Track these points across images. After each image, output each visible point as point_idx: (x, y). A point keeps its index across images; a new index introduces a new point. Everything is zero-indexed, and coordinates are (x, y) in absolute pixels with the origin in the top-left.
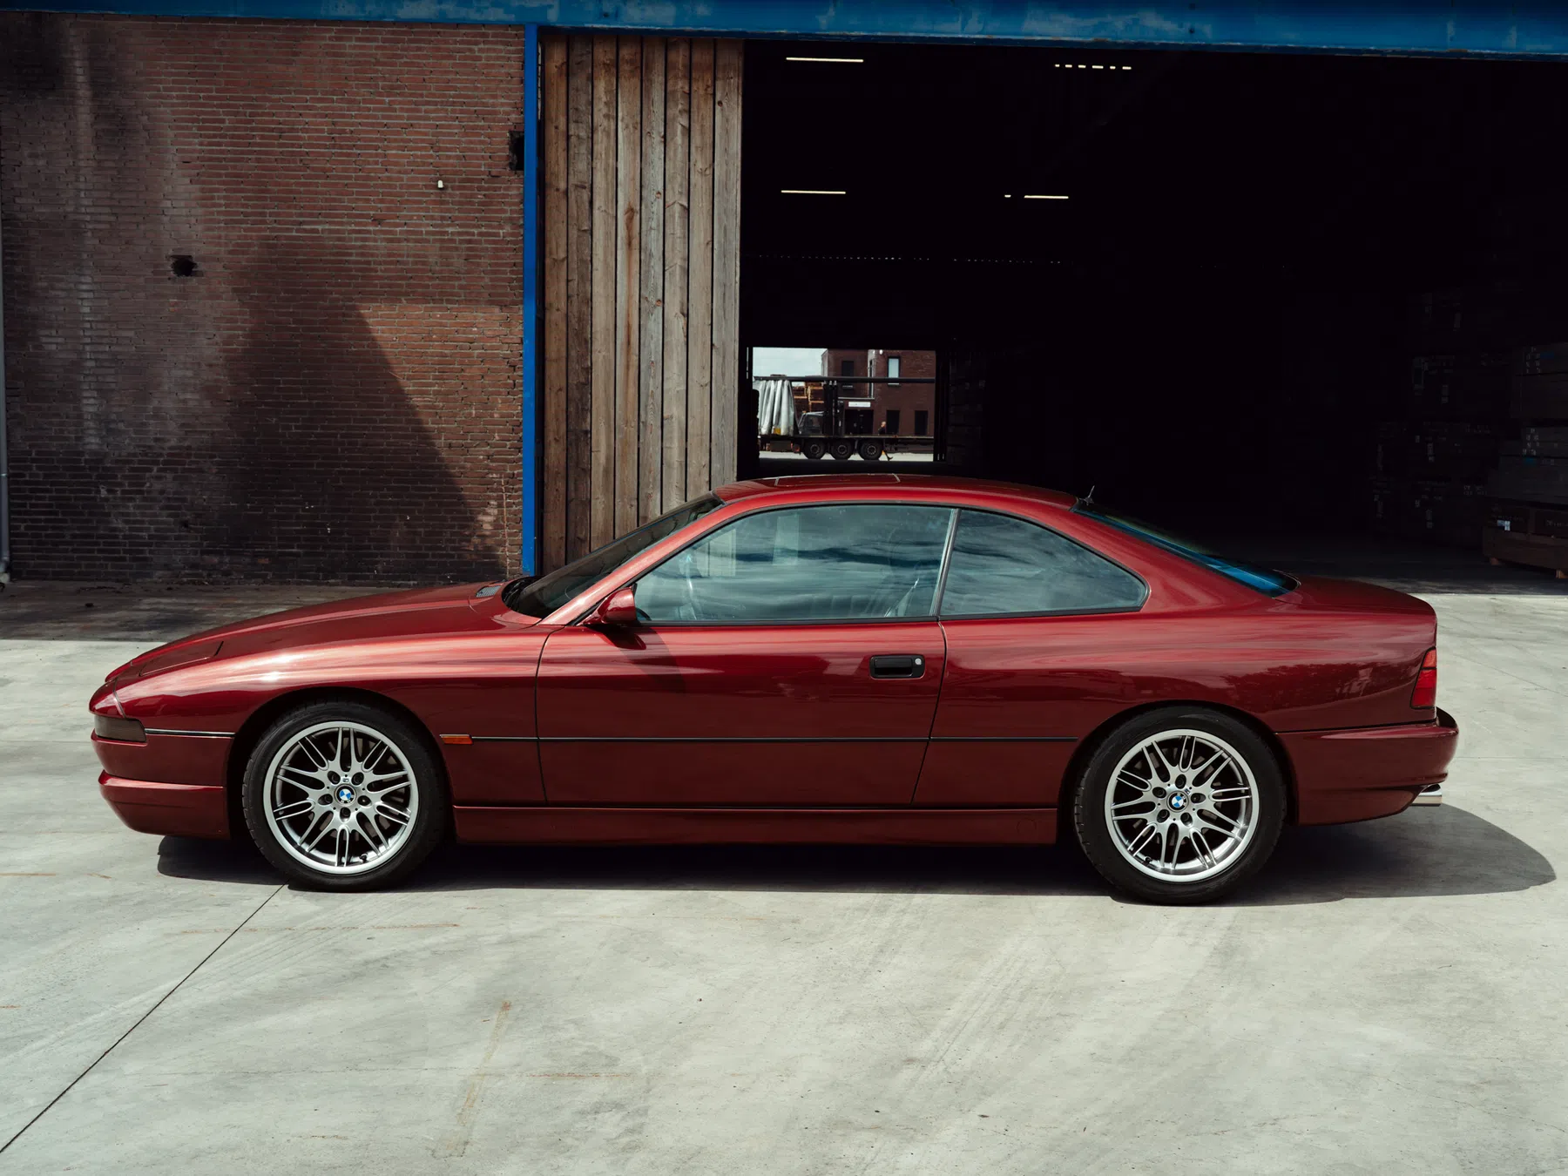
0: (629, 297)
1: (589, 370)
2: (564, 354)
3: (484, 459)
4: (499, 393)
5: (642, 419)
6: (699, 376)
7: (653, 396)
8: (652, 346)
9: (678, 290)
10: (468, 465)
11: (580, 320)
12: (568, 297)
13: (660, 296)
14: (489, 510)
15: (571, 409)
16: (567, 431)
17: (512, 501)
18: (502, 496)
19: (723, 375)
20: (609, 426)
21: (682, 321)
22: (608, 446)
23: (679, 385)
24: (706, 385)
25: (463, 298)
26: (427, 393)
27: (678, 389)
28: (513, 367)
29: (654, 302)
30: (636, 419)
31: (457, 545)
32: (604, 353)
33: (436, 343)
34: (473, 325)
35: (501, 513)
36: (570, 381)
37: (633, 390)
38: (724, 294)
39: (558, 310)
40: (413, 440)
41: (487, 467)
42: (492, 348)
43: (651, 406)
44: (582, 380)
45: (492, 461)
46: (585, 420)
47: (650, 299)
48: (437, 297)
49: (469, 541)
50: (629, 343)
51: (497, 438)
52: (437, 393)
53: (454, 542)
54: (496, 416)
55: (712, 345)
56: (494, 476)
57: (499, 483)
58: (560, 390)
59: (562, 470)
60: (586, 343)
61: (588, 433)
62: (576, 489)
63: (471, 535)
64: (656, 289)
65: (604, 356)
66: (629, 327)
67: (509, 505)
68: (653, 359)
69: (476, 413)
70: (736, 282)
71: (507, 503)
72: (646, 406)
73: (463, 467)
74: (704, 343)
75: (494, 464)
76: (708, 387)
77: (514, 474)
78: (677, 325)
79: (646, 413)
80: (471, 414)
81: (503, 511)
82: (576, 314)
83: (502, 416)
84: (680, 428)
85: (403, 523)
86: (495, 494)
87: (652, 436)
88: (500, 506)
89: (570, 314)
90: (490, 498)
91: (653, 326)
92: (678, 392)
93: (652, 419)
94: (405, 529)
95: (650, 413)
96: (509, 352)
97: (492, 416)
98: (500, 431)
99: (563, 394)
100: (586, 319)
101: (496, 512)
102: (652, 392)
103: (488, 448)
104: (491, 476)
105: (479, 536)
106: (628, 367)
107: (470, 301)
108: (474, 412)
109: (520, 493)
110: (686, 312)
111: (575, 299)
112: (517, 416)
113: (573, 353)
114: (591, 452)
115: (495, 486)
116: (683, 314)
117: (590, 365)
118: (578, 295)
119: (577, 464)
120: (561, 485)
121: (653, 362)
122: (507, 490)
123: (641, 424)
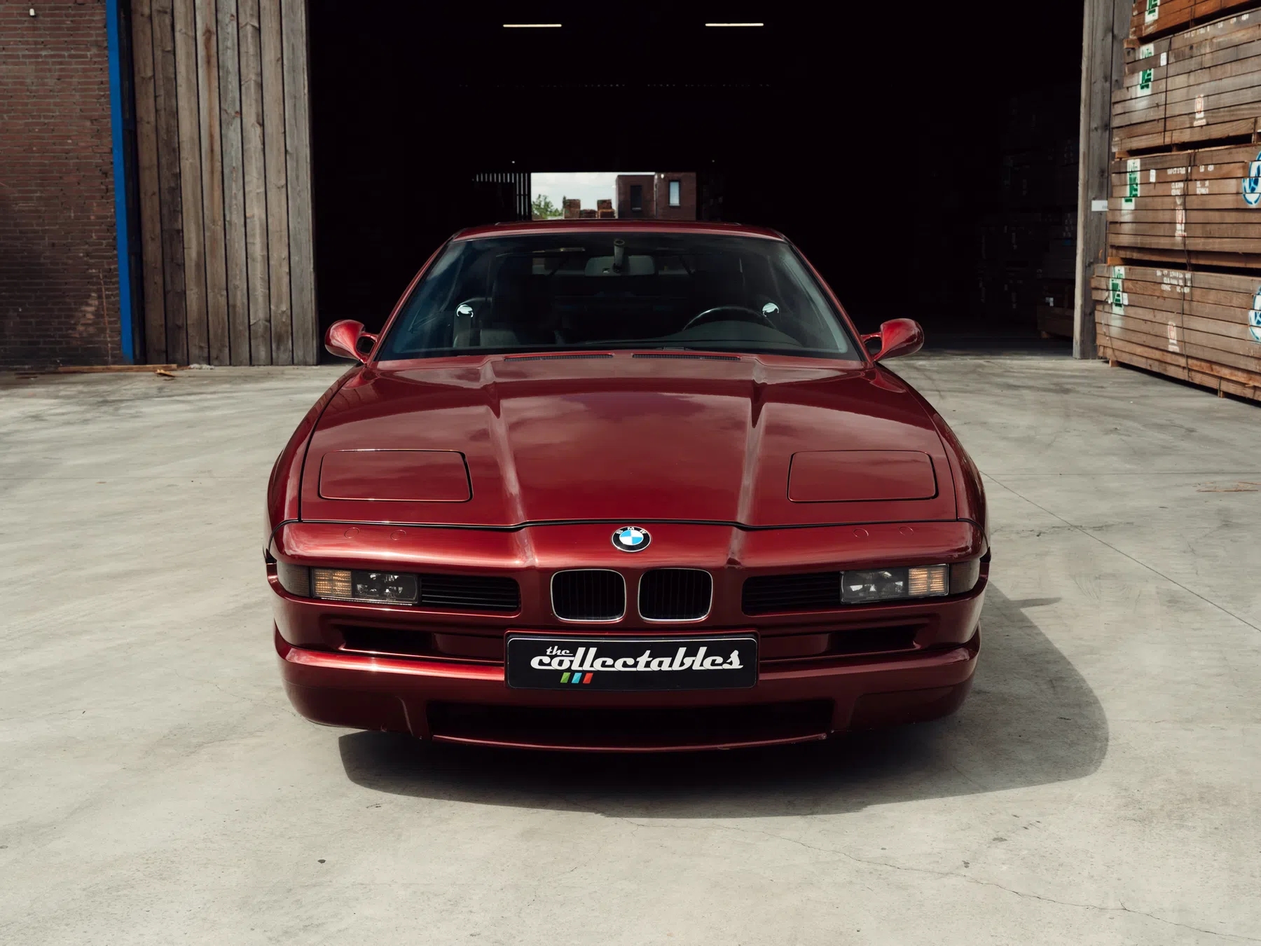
0: (211, 110)
1: (178, 176)
2: (155, 162)
3: (84, 256)
4: (94, 198)
5: (228, 219)
6: (275, 179)
7: (236, 198)
8: (233, 153)
9: (253, 102)
10: (70, 262)
11: (168, 131)
12: (157, 111)
13: (238, 109)
14: (90, 302)
15: (165, 211)
16: (162, 231)
17: (110, 293)
18: (101, 288)
19: (297, 178)
20: (199, 226)
21: (258, 130)
22: (199, 243)
23: (258, 187)
24: (282, 187)
25: (58, 114)
26: (31, 199)
27: (258, 191)
28: (106, 174)
29: (233, 114)
30: (222, 219)
31: (64, 333)
32: (190, 161)
33: (37, 155)
34: (69, 137)
35: (101, 303)
36: (162, 186)
37: (218, 193)
38: (295, 105)
39: (148, 123)
40: (21, 241)
41: (87, 263)
42: (86, 157)
43: (235, 207)
44: (173, 185)
45: (92, 257)
46: (176, 220)
47: (229, 112)
48: (35, 114)
49: (74, 329)
50: (212, 151)
51: (94, 237)
52: (40, 198)
53: (61, 329)
54: (92, 217)
55: (286, 151)
56: (94, 271)
57: (98, 277)
58: (154, 194)
59: (159, 265)
60: (175, 152)
61: (180, 232)
62: (172, 282)
63: (75, 324)
64: (234, 101)
65: (191, 163)
66: (211, 136)
67: (108, 297)
68: (234, 165)
69: (75, 216)
70: (305, 94)
71: (106, 295)
72: (230, 207)
73: (66, 264)
74: (279, 150)
75: (93, 261)
76: (284, 189)
77: (110, 269)
78: (254, 134)
79: (231, 213)
80: (70, 217)
81: (102, 302)
82: (165, 127)
83: (98, 217)
84: (261, 225)
85: (16, 314)
86: (95, 287)
87: (237, 235)
88: (100, 297)
89: (159, 127)
90: (91, 291)
91: (233, 135)
92: (258, 193)
93: (236, 218)
94: (18, 319)
95: (235, 212)
96: (100, 161)
97: (89, 218)
98: (97, 231)
99: (156, 199)
100: (174, 129)
101: (96, 303)
102: (235, 194)
103: (86, 247)
104: (90, 271)
105: (83, 325)
106: (212, 172)
107: (65, 116)
108: (72, 215)
109: (116, 286)
110: (261, 121)
111: (162, 113)
112: (111, 217)
113: (163, 161)
114: (184, 248)
115: (95, 280)
116: (259, 123)
117: (178, 171)
118: (165, 109)
119: (172, 260)
120: (159, 279)
121: (234, 168)
122: (105, 283)
123: (227, 223)
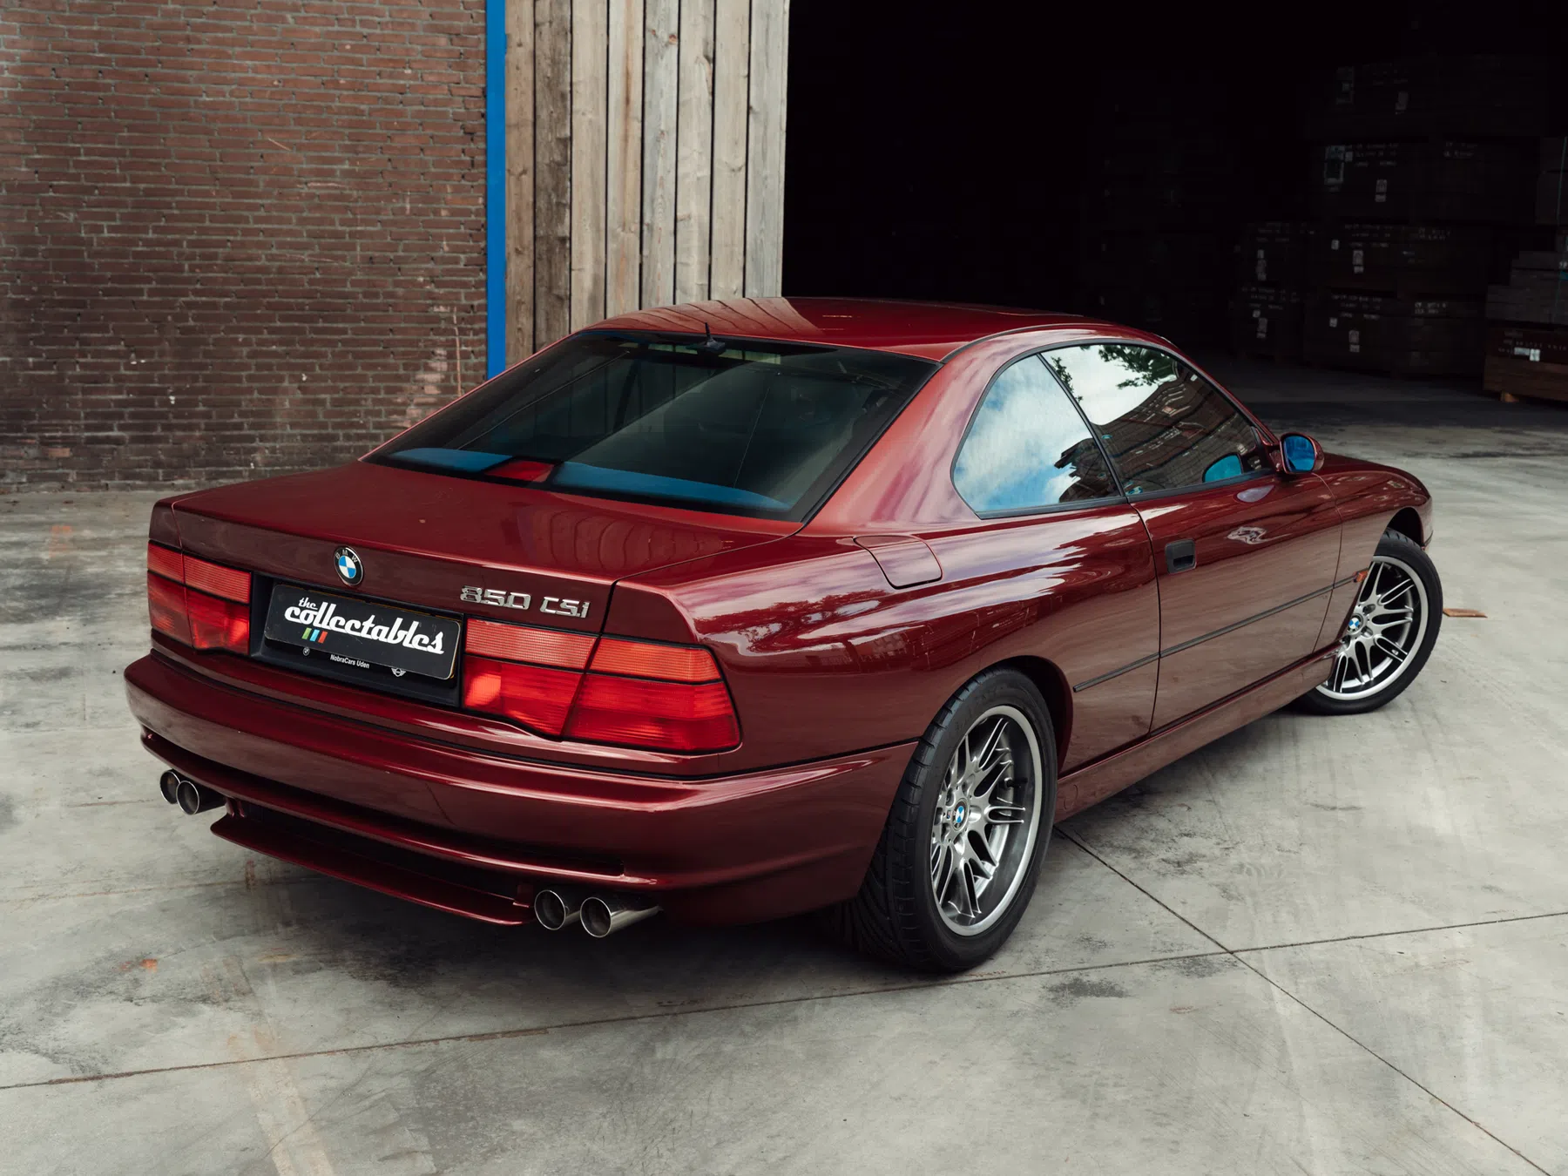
0: (629, 28)
1: (567, 142)
2: (530, 117)
3: (425, 283)
4: (448, 177)
5: (647, 220)
6: (729, 156)
7: (662, 185)
8: (662, 107)
9: (700, 20)
10: (400, 291)
11: (554, 63)
12: (536, 25)
13: (674, 30)
14: (433, 364)
15: (542, 204)
16: (535, 238)
17: (470, 349)
18: (454, 341)
19: (764, 154)
20: (598, 230)
21: (706, 69)
22: (597, 261)
23: (700, 168)
24: (740, 169)
25: (387, 19)
26: (331, 173)
27: (699, 174)
28: (470, 134)
29: (666, 38)
30: (638, 220)
31: (383, 419)
32: (589, 116)
33: (345, 93)
34: (409, 64)
35: (453, 367)
36: (539, 159)
37: (634, 175)
38: (767, 30)
39: (520, 45)
40: (310, 252)
41: (430, 295)
42: (436, 102)
43: (660, 200)
44: (558, 158)
45: (439, 285)
46: (561, 220)
47: (659, 33)
48: (346, 16)
49: (403, 413)
50: (627, 101)
51: (446, 249)
52: (346, 173)
53: (378, 414)
54: (444, 213)
55: (749, 108)
56: (442, 309)
57: (449, 320)
58: (524, 172)
59: (528, 297)
60: (565, 99)
61: (566, 241)
62: (549, 328)
63: (405, 404)
64: (668, 18)
65: (590, 122)
66: (628, 75)
67: (465, 355)
68: (663, 128)
69: (411, 209)
70: (784, 13)
71: (461, 352)
72: (653, 201)
73: (392, 295)
74: (737, 105)
75: (442, 291)
76: (743, 173)
77: (472, 306)
78: (698, 74)
79: (653, 212)
80: (404, 209)
81: (455, 365)
82: (548, 53)
83: (453, 213)
84: (701, 233)
85: (296, 385)
86: (443, 339)
87: (660, 249)
88: (451, 356)
89: (538, 53)
90: (435, 344)
91: (663, 76)
92: (698, 179)
93: (660, 220)
94: (299, 395)
95: (659, 210)
96: (463, 110)
97: (437, 212)
98: (450, 237)
99: (527, 180)
100: (563, 61)
101: (444, 366)
102: (662, 178)
103: (430, 265)
104: (436, 309)
105: (419, 405)
106: (626, 139)
107: (401, 24)
108: (408, 206)
109: (482, 336)
110: (711, 55)
111: (545, 29)
112: (477, 213)
113: (543, 115)
114: (571, 270)
115: (443, 325)
116: (707, 57)
117: (569, 134)
118: (551, 22)
119: (550, 289)
120: (526, 322)
121: (662, 133)
122: (462, 332)
123: (645, 228)
